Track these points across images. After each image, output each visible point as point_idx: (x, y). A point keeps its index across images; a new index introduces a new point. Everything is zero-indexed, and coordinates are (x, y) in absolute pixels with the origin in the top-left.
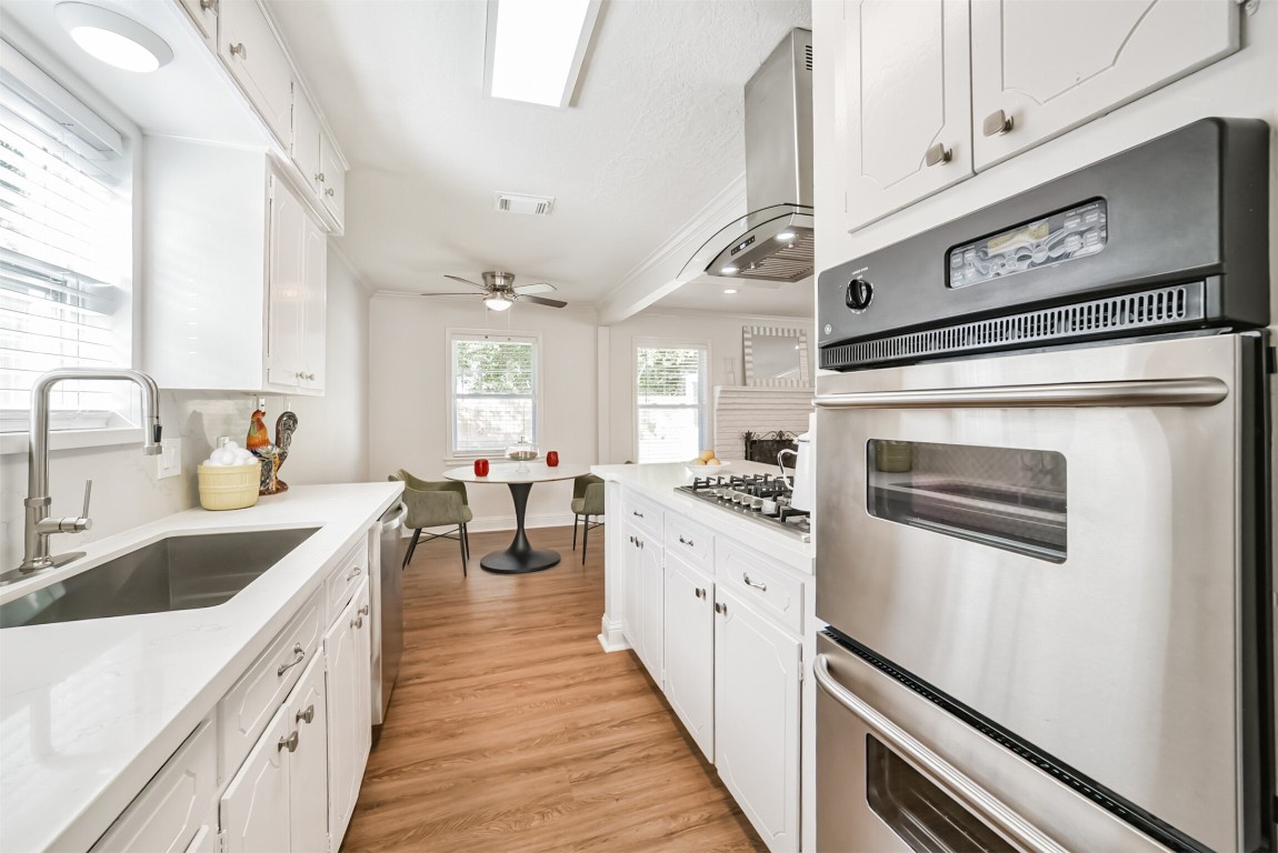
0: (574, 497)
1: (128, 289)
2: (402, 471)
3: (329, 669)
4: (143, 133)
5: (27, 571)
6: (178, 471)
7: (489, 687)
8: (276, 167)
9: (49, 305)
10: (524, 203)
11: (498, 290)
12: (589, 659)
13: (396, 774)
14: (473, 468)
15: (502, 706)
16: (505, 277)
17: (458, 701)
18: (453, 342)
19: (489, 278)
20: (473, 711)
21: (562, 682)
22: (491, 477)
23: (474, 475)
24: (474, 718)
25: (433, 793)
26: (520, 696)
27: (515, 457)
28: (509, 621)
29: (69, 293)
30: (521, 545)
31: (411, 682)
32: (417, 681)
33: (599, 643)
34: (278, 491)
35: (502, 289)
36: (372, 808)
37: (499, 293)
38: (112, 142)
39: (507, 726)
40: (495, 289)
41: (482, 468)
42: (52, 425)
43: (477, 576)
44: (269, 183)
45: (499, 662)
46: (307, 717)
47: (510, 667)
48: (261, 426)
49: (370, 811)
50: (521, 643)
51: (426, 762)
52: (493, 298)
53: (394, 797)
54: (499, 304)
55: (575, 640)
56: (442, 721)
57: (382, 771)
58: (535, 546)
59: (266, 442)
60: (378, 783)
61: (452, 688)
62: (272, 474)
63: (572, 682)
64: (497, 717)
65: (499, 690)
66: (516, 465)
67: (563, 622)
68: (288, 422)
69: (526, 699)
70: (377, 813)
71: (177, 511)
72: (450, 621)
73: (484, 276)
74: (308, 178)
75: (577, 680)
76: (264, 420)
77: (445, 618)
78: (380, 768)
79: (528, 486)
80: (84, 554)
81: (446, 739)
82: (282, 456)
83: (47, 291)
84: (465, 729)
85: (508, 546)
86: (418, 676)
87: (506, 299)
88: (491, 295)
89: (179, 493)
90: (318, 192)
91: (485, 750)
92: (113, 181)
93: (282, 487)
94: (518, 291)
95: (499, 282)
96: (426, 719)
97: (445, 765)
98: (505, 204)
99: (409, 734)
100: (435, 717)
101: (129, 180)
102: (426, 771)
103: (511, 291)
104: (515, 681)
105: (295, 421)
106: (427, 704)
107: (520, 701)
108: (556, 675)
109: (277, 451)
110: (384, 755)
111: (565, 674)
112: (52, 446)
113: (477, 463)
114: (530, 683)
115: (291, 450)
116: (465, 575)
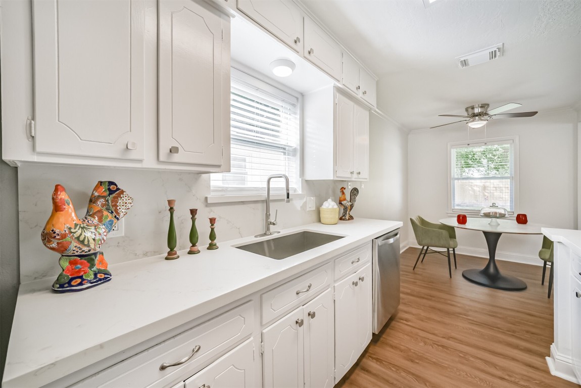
0: (543, 247)
1: (299, 148)
2: (419, 217)
3: (336, 299)
4: (302, 95)
5: (265, 234)
6: (314, 209)
7: (443, 346)
8: (339, 90)
9: (282, 156)
10: (478, 57)
11: (477, 116)
12: (530, 370)
13: (379, 362)
14: (456, 219)
15: (447, 363)
16: (481, 107)
17: (422, 344)
18: (452, 150)
19: (470, 110)
20: (428, 354)
21: (499, 373)
22: (468, 225)
23: (457, 223)
24: (427, 359)
25: (392, 384)
26: (463, 364)
27: (487, 215)
28: (470, 313)
29: (286, 152)
30: (492, 270)
31: (402, 321)
32: (405, 322)
33: (546, 363)
34: (349, 219)
35: (479, 115)
36: (364, 370)
37: (477, 118)
38: (294, 101)
39: (447, 377)
40: (474, 115)
41: (462, 219)
42: (271, 192)
43: (458, 279)
44: (335, 97)
45: (453, 335)
46: (312, 315)
47: (461, 342)
48: (343, 193)
49: (363, 371)
50: (473, 330)
51: (394, 366)
52: (473, 121)
53: (375, 372)
54: (477, 124)
55: (521, 350)
56: (410, 349)
57: (374, 356)
58: (503, 272)
59: (345, 200)
60: (370, 360)
61: (421, 335)
62: (348, 212)
63: (507, 377)
64: (443, 367)
65: (448, 352)
66: (489, 220)
67: (514, 332)
68: (355, 192)
69: (464, 368)
70: (365, 374)
71: (314, 222)
72: (433, 299)
73: (467, 110)
74: (353, 90)
75: (513, 379)
76: (344, 191)
77: (431, 296)
78: (374, 354)
79: (498, 235)
80: (279, 232)
81: (408, 360)
82: (352, 206)
83: (282, 152)
84: (420, 362)
85: (483, 267)
86: (407, 320)
87: (482, 120)
88: (472, 120)
89: (314, 217)
90: (359, 95)
91: (428, 381)
92: (295, 113)
93: (351, 218)
94: (491, 112)
95: (477, 111)
96: (402, 344)
97: (403, 374)
98: (465, 63)
99: (392, 347)
100: (407, 346)
101: (298, 112)
102: (392, 370)
103: (486, 114)
104: (461, 352)
105: (358, 192)
106: (405, 336)
107: (460, 366)
108: (495, 365)
109: (350, 203)
110: (378, 350)
111: (503, 369)
112: (271, 198)
113: (459, 216)
114: (471, 359)
115: (356, 204)
116: (451, 277)
